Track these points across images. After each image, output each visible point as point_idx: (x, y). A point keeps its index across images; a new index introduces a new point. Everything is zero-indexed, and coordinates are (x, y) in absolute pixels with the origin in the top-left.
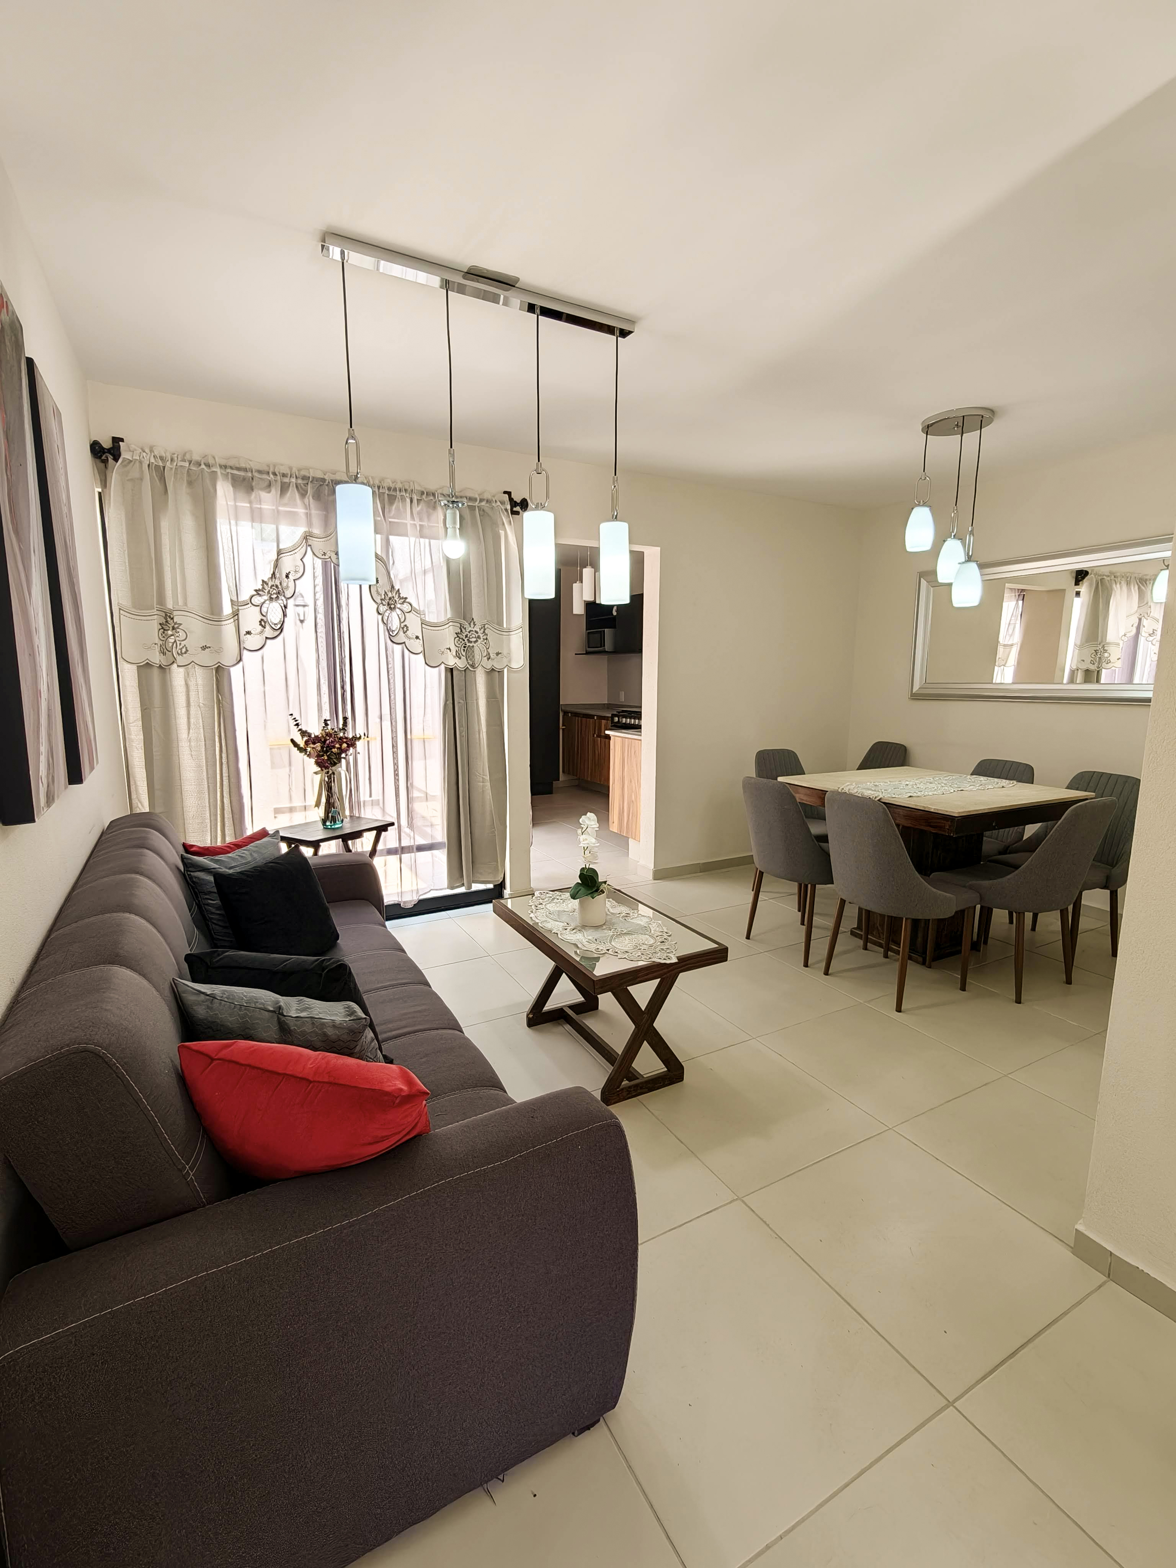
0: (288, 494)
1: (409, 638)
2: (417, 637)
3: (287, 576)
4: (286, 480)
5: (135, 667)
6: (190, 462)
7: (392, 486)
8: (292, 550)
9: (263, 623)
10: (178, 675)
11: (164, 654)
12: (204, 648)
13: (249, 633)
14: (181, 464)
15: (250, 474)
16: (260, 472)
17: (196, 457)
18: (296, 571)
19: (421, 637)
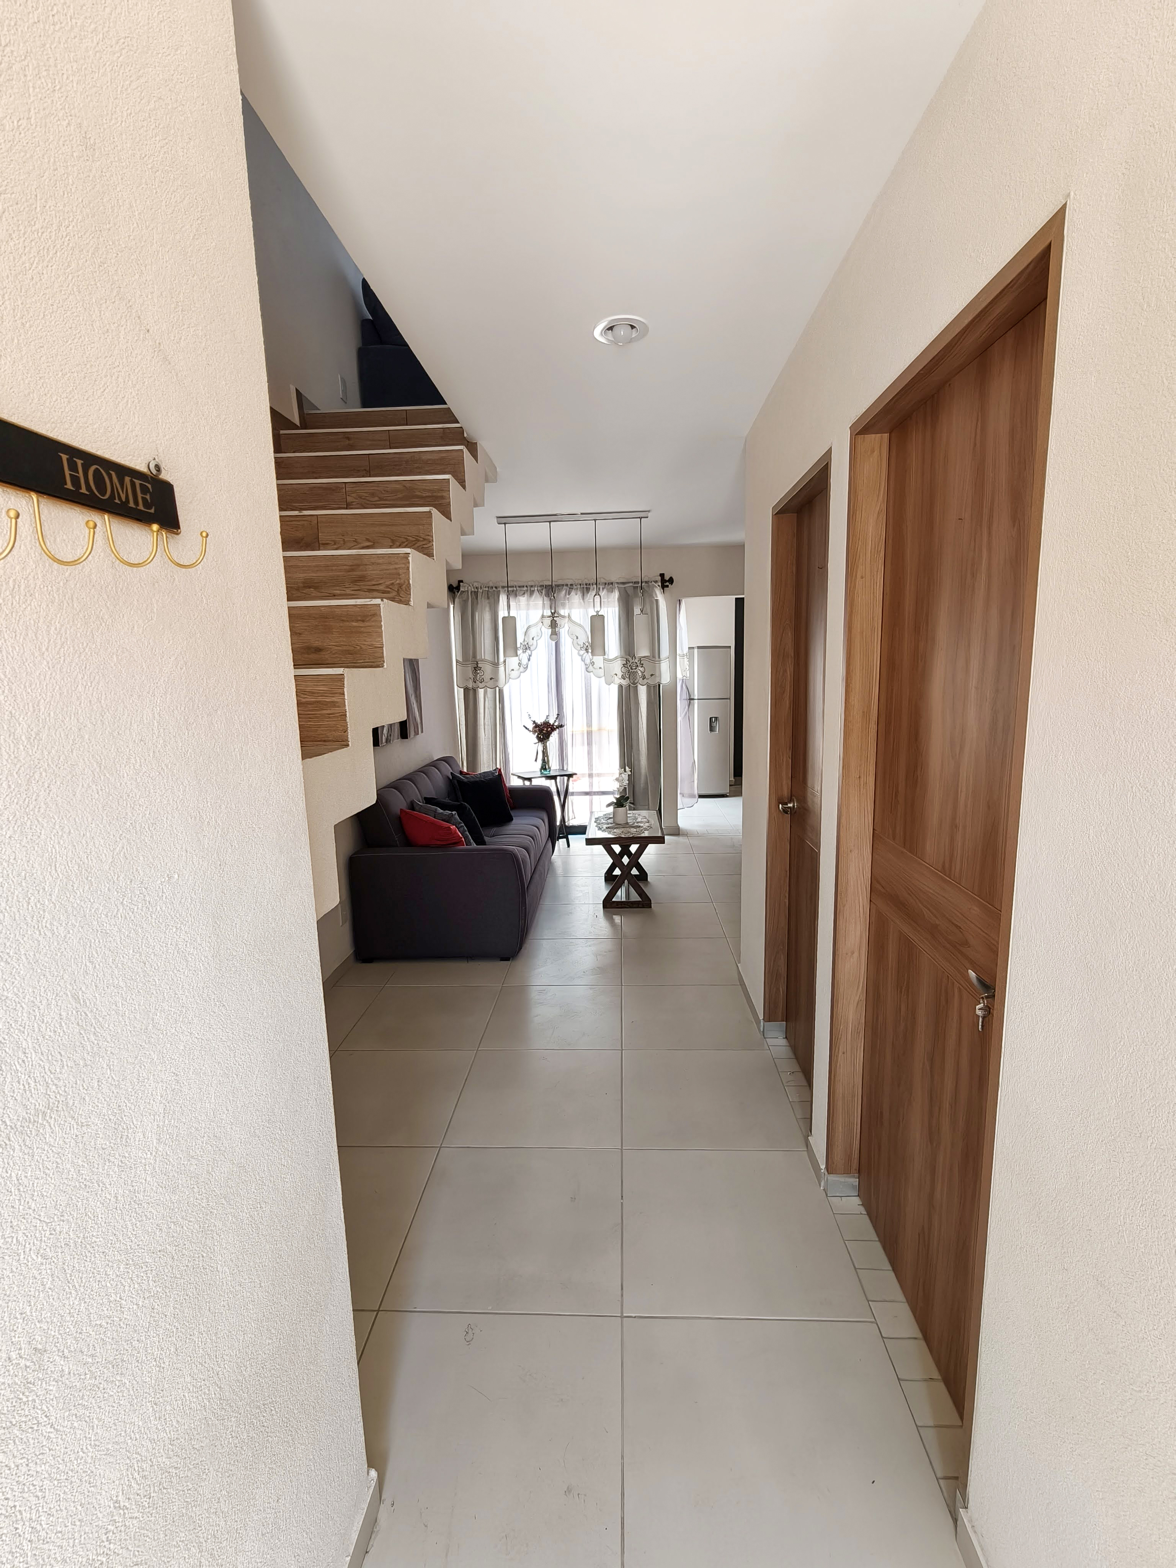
0: (534, 596)
1: (595, 669)
2: (600, 668)
3: (533, 639)
4: (532, 589)
5: (462, 689)
6: (488, 587)
7: (588, 582)
8: (536, 624)
9: (520, 665)
10: (481, 692)
11: (475, 682)
12: (491, 679)
13: (513, 670)
14: (484, 589)
15: (515, 589)
16: (519, 587)
17: (491, 584)
18: (538, 636)
19: (603, 668)
